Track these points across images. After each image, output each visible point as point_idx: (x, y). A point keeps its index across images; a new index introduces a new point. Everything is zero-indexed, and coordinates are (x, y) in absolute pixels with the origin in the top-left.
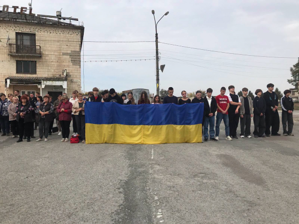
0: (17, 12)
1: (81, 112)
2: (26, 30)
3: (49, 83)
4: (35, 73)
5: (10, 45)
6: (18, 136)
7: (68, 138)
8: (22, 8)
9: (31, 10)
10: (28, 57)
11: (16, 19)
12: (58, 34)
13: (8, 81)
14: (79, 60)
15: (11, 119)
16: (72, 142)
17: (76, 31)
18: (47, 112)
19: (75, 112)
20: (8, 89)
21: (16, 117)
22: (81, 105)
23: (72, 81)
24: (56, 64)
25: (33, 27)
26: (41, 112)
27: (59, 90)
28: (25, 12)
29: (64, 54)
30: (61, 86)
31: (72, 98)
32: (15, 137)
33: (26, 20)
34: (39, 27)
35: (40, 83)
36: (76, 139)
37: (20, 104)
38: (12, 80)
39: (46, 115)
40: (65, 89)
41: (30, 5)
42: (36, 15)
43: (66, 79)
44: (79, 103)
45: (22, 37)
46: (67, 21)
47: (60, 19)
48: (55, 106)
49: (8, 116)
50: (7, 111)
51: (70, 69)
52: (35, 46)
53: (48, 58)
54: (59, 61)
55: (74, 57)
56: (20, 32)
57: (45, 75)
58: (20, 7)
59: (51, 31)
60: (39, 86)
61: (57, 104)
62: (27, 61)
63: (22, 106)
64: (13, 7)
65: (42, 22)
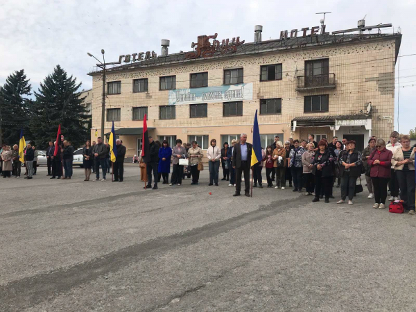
0: (307, 35)
1: (406, 165)
2: (318, 55)
3: (345, 123)
4: (326, 110)
5: (298, 77)
6: (314, 194)
7: (384, 203)
8: (313, 28)
9: (324, 27)
10: (318, 90)
11: (306, 44)
12: (361, 53)
13: (295, 123)
14: (391, 85)
15: (305, 171)
16: (392, 211)
17: (389, 42)
18: (353, 164)
19: (397, 166)
20: (294, 133)
21: (312, 168)
22: (406, 154)
23: (379, 119)
24: (356, 95)
25: (326, 50)
26: (344, 163)
27: (358, 133)
28: (317, 33)
29: (368, 80)
30: (363, 127)
31: (390, 144)
32: (309, 195)
33: (318, 42)
34: (333, 49)
35: (333, 124)
36: (399, 207)
37: (318, 153)
38: (299, 122)
39: (351, 167)
40: (368, 130)
41: (323, 22)
42: (331, 34)
43: (370, 116)
44: (404, 152)
45: (313, 65)
46: (374, 31)
47: (364, 30)
48: (365, 155)
49: (302, 168)
50: (300, 161)
51: (378, 100)
52: (328, 74)
53: (345, 88)
54: (361, 90)
55: (384, 82)
56: (310, 59)
57: (340, 113)
58: (310, 28)
59: (350, 51)
60: (332, 128)
61: (367, 153)
62: (317, 96)
63: (320, 154)
64: (303, 30)
65: (339, 41)
